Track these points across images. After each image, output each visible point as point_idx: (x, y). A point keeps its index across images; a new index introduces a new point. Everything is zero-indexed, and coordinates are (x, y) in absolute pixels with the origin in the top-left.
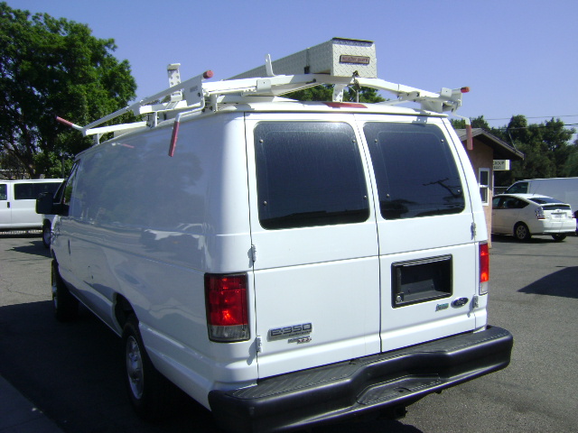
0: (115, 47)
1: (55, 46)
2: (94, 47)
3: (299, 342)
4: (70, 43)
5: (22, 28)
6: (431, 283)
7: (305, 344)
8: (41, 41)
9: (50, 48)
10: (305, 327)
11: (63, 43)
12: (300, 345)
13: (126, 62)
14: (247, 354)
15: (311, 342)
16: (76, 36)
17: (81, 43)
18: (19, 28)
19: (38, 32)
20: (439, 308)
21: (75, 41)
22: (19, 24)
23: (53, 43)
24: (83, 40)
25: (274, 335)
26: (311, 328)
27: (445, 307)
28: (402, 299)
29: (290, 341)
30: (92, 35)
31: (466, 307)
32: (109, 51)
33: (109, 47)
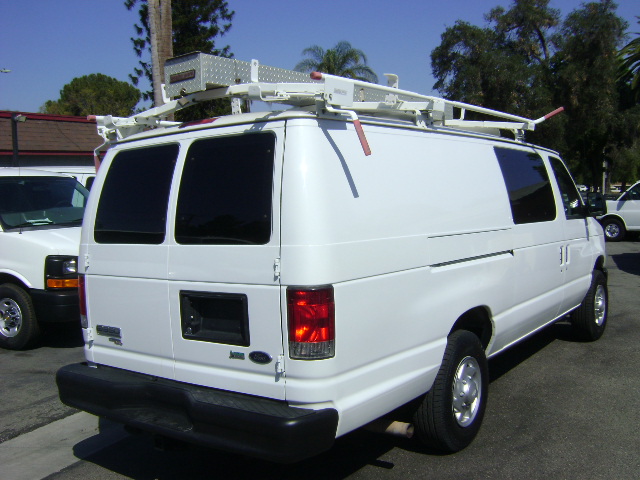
3: (115, 343)
7: (119, 346)
10: (116, 331)
12: (116, 345)
15: (122, 347)
20: (233, 355)
25: (99, 329)
27: (240, 356)
29: (110, 340)
31: (271, 367)
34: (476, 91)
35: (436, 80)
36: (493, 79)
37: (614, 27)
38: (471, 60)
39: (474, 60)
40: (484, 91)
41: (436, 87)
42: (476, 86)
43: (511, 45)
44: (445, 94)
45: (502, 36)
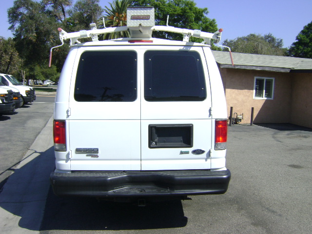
0: (207, 12)
1: (176, 13)
2: (196, 13)
3: (92, 157)
4: (184, 11)
5: (161, 4)
6: (181, 138)
7: (96, 158)
8: (170, 11)
9: (173, 14)
10: (95, 150)
11: (181, 11)
12: (92, 158)
13: (214, 20)
14: (65, 158)
15: (98, 158)
16: (187, 8)
17: (189, 11)
18: (159, 4)
19: (169, 6)
20: (182, 153)
21: (187, 9)
22: (160, 3)
23: (175, 11)
24: (190, 9)
25: (79, 151)
26: (98, 150)
27: (187, 153)
28: (156, 144)
29: (87, 156)
30: (196, 6)
31: (204, 155)
32: (205, 15)
33: (205, 12)
34: (32, 33)
35: (10, 25)
36: (42, 28)
37: (98, 10)
38: (29, 17)
39: (31, 18)
40: (36, 33)
41: (10, 28)
42: (32, 30)
43: (49, 12)
44: (15, 33)
45: (44, 7)
